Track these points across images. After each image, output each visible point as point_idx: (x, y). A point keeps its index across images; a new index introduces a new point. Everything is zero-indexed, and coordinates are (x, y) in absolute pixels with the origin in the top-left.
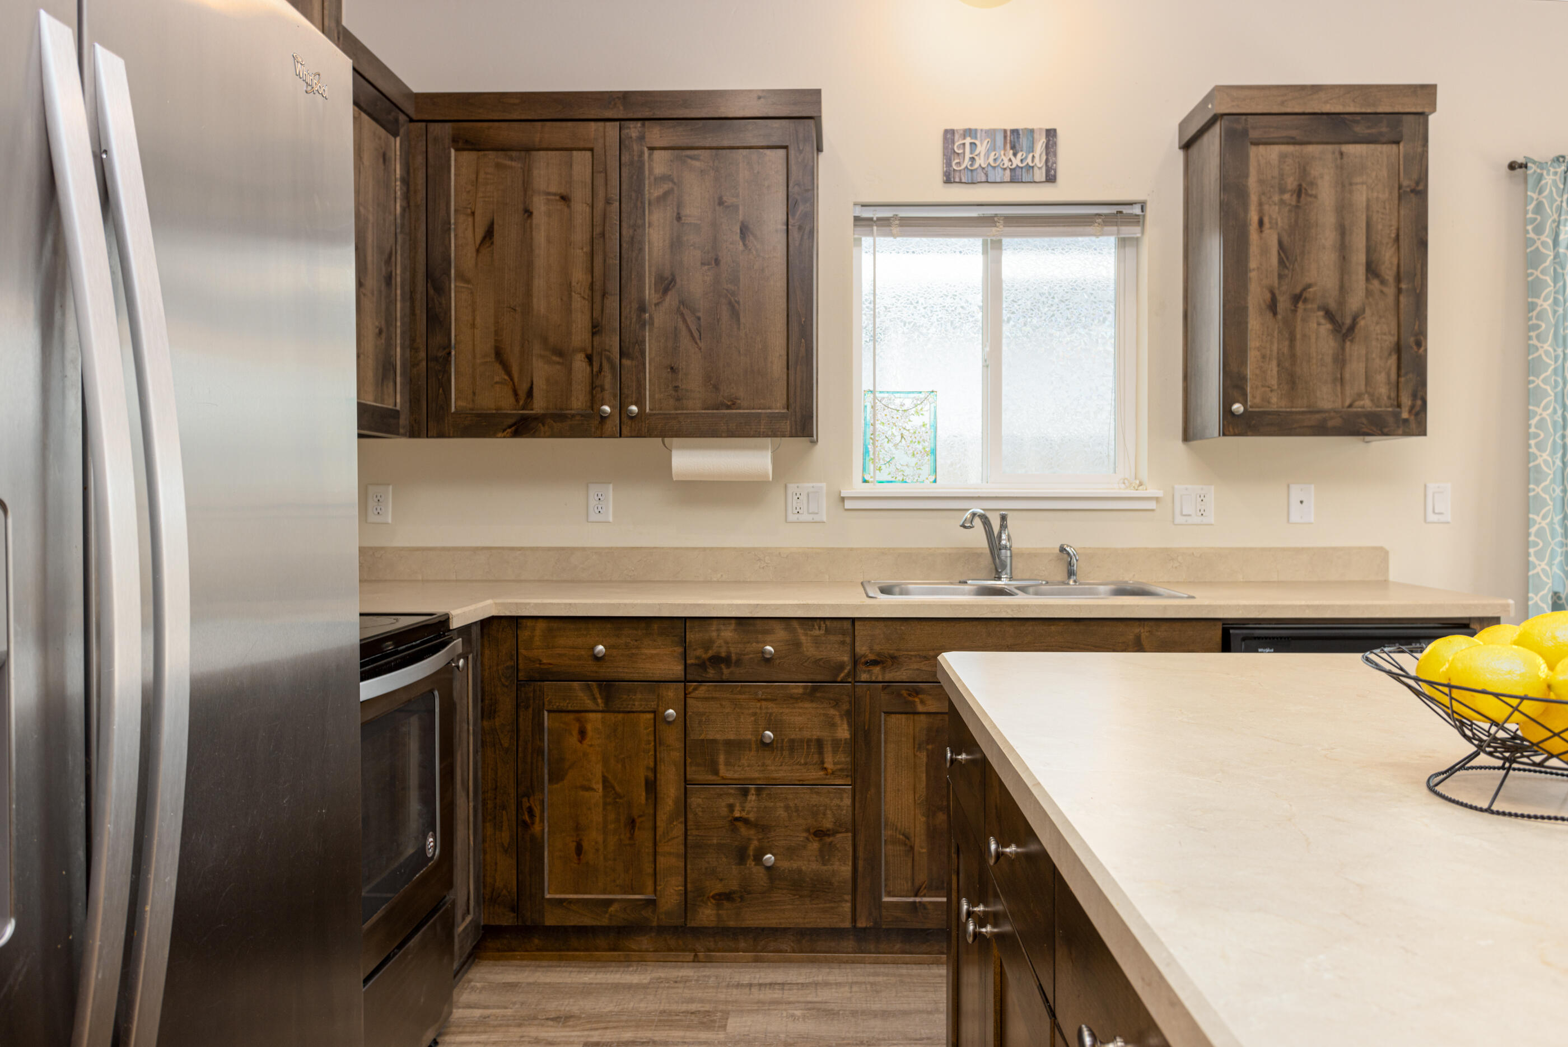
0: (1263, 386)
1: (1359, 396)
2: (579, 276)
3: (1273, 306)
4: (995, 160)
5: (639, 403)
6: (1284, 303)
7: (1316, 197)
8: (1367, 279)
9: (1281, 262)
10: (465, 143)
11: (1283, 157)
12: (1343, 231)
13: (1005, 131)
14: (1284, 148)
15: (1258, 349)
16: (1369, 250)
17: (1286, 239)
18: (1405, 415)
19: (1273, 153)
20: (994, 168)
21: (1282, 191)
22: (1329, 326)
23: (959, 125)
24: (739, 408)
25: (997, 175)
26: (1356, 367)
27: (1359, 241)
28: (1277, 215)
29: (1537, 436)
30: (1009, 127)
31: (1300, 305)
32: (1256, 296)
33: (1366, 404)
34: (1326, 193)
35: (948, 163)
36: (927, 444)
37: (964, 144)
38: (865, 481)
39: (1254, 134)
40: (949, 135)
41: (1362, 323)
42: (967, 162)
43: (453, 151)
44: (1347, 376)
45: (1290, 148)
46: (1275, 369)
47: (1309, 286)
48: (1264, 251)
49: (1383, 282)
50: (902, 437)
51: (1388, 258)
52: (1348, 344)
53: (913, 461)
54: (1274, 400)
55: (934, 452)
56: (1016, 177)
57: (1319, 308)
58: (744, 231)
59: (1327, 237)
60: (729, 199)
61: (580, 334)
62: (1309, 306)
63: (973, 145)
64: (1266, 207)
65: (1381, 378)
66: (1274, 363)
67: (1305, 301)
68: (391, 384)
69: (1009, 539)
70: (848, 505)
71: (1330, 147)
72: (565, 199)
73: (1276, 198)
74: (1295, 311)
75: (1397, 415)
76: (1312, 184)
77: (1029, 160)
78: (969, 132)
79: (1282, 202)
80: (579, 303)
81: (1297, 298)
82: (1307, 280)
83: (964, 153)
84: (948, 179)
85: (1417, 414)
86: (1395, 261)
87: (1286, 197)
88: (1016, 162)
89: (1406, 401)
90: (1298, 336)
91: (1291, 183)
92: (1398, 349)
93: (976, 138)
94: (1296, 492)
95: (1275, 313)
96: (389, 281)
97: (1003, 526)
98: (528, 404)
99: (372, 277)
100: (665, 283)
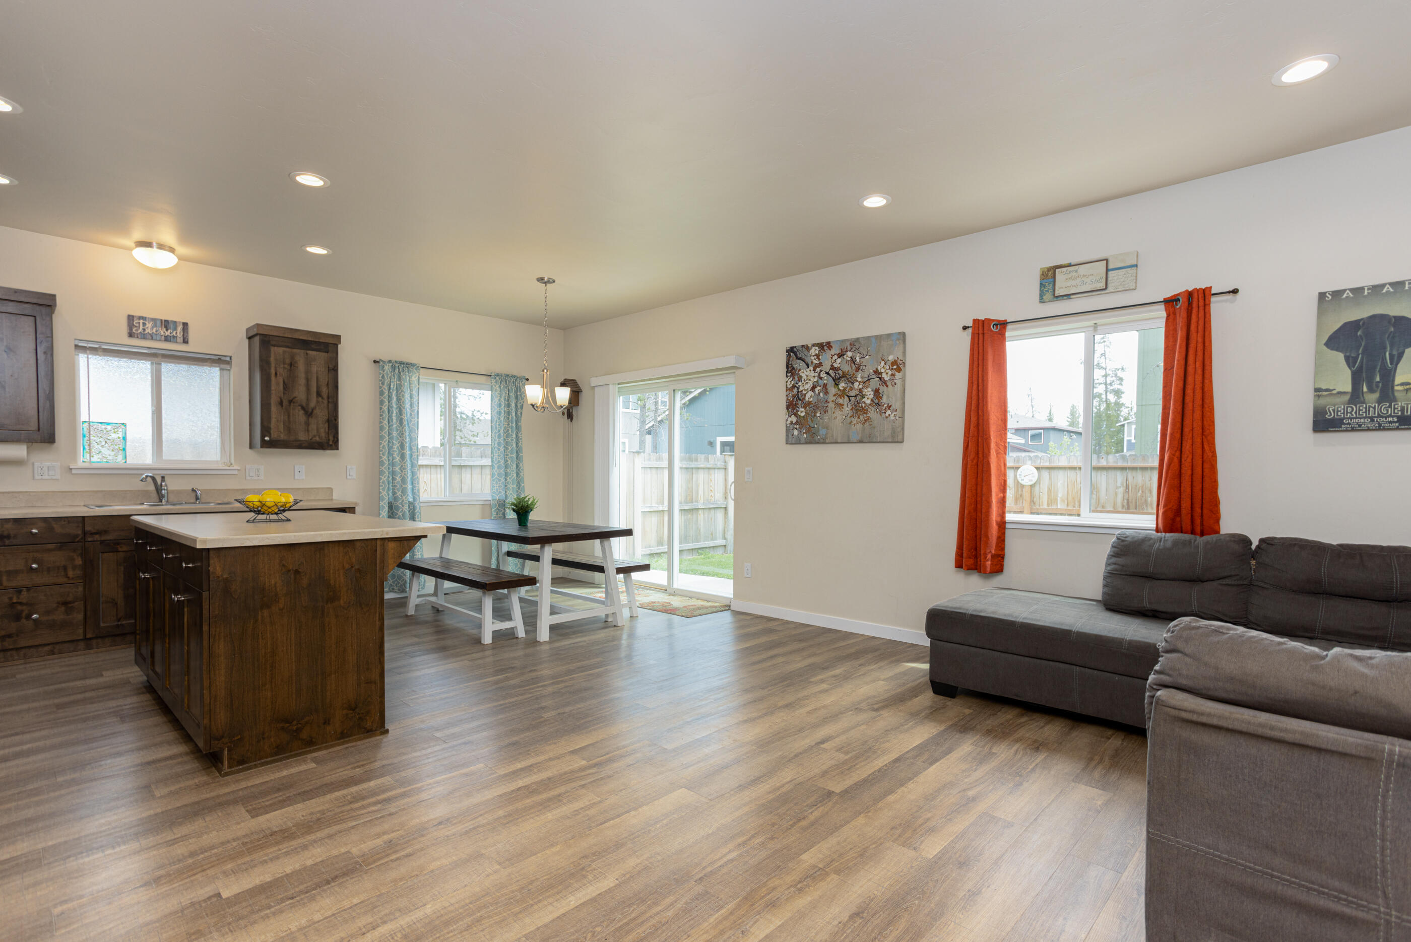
0: (277, 431)
1: (314, 436)
3: (281, 403)
4: (156, 331)
6: (285, 403)
7: (297, 367)
8: (317, 397)
9: (284, 389)
11: (284, 352)
12: (308, 380)
13: (161, 320)
14: (285, 349)
15: (275, 418)
16: (318, 387)
17: (286, 381)
18: (331, 443)
19: (281, 350)
20: (156, 334)
21: (284, 363)
22: (303, 412)
23: (136, 313)
25: (157, 337)
26: (313, 426)
27: (314, 384)
28: (282, 372)
29: (382, 451)
30: (164, 318)
31: (292, 404)
32: (274, 400)
33: (317, 439)
34: (301, 366)
35: (130, 329)
36: (120, 446)
37: (139, 323)
38: (84, 462)
39: (273, 343)
40: (131, 317)
41: (315, 412)
42: (141, 330)
44: (310, 429)
45: (287, 349)
46: (282, 426)
47: (295, 397)
48: (278, 384)
49: (323, 398)
50: (106, 442)
51: (324, 391)
52: (310, 419)
53: (113, 453)
54: (282, 436)
55: (124, 449)
56: (167, 339)
57: (299, 405)
59: (302, 381)
62: (295, 404)
63: (144, 324)
64: (278, 369)
65: (322, 430)
66: (282, 423)
67: (294, 402)
69: (166, 486)
70: (74, 472)
71: (302, 351)
73: (282, 366)
74: (290, 406)
75: (328, 443)
76: (296, 362)
77: (174, 333)
78: (142, 318)
79: (284, 368)
81: (291, 402)
82: (294, 395)
83: (139, 326)
84: (131, 335)
85: (335, 443)
86: (327, 391)
87: (286, 366)
88: (168, 333)
89: (331, 438)
90: (291, 415)
91: (288, 361)
92: (328, 421)
93: (146, 321)
94: (297, 468)
95: (282, 406)
97: (163, 481)
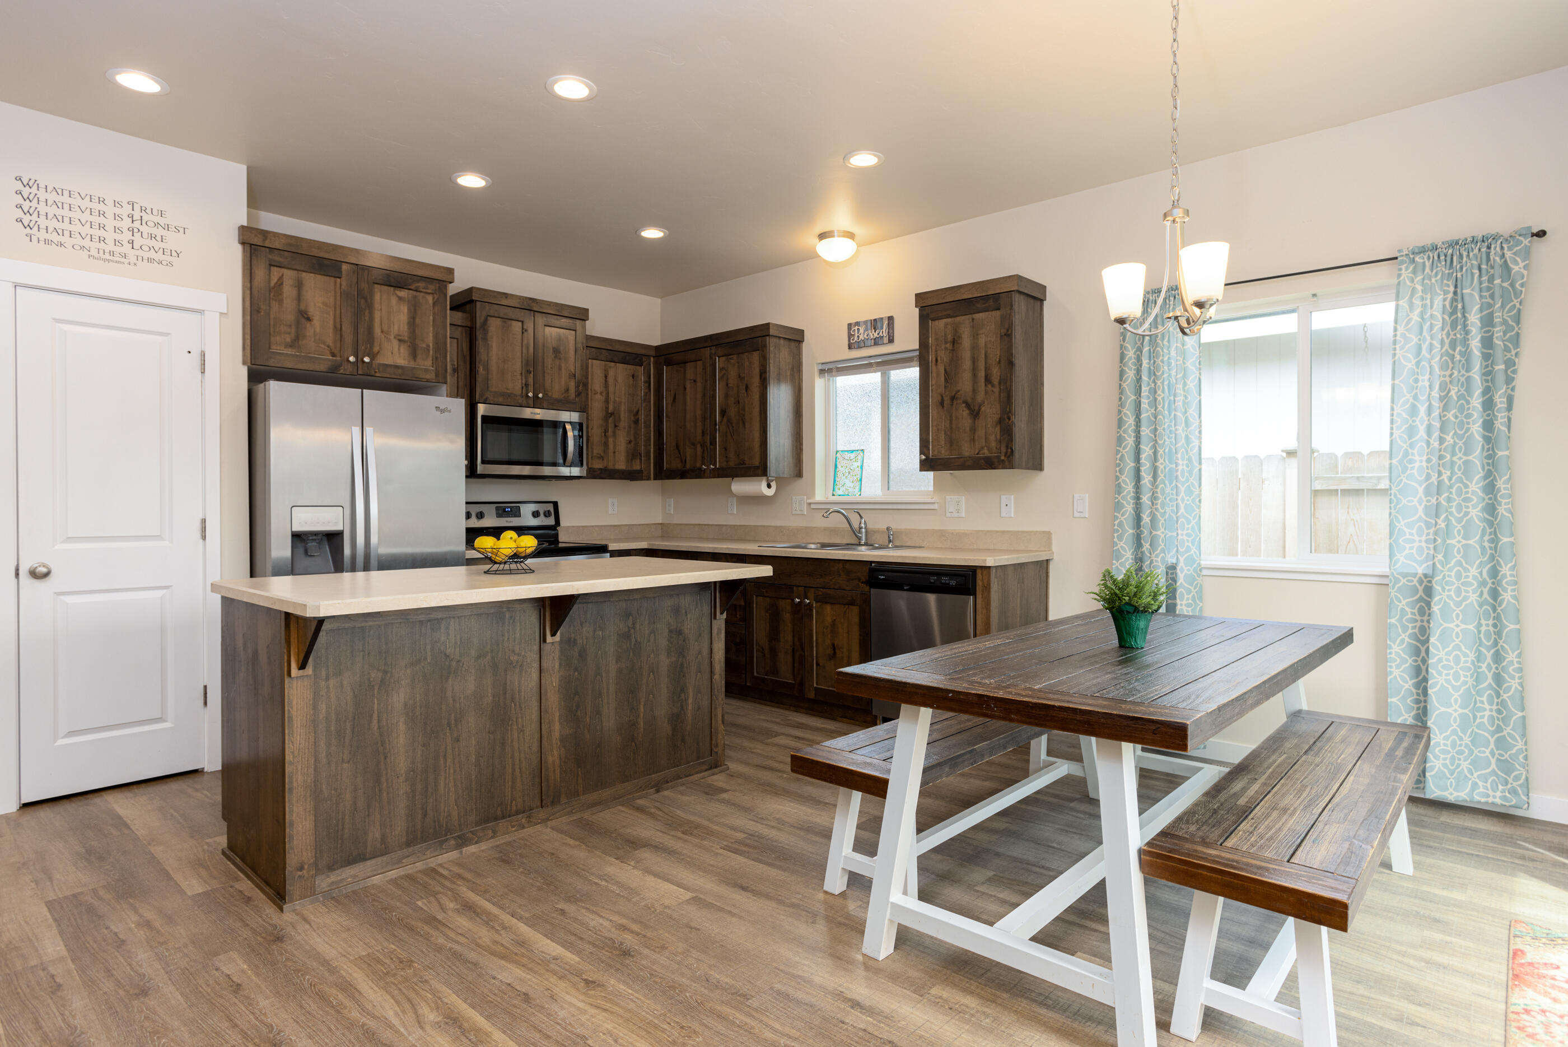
0: (938, 445)
1: (982, 448)
2: (699, 412)
3: (942, 403)
4: (867, 336)
5: (715, 464)
6: (947, 401)
7: (961, 344)
8: (986, 385)
9: (946, 379)
10: (668, 363)
11: (946, 325)
12: (974, 360)
13: (871, 321)
14: (946, 321)
15: (936, 426)
16: (987, 369)
17: (948, 368)
18: (1003, 458)
19: (941, 323)
20: (867, 339)
21: (946, 343)
22: (967, 411)
23: (853, 321)
25: (869, 343)
26: (981, 433)
27: (981, 365)
28: (944, 356)
30: (873, 318)
31: (955, 401)
32: (933, 398)
33: (986, 452)
34: (966, 342)
35: (849, 340)
37: (855, 330)
38: (833, 495)
39: (932, 316)
40: (850, 325)
41: (983, 409)
42: (856, 339)
43: (666, 367)
44: (976, 438)
45: (949, 320)
46: (943, 436)
47: (959, 391)
48: (938, 375)
49: (993, 386)
50: (849, 473)
51: (996, 373)
52: (977, 420)
53: (851, 485)
54: (943, 452)
55: (861, 480)
56: (877, 342)
57: (963, 402)
58: (747, 388)
59: (967, 364)
60: (742, 375)
61: (699, 437)
62: (959, 401)
64: (939, 352)
65: (992, 438)
66: (943, 433)
67: (957, 399)
68: (638, 461)
70: (813, 506)
71: (967, 317)
72: (695, 381)
73: (943, 347)
74: (952, 405)
75: (998, 457)
76: (960, 337)
77: (881, 334)
78: (857, 324)
79: (946, 349)
80: (699, 424)
81: (953, 398)
82: (959, 388)
83: (855, 334)
84: (850, 347)
85: (1009, 457)
86: (999, 374)
87: (948, 345)
88: (876, 335)
89: (1003, 450)
90: (954, 418)
91: (950, 337)
92: (1000, 421)
93: (860, 326)
94: (1004, 502)
95: (943, 407)
96: (636, 422)
97: (861, 517)
98: (685, 466)
99: (624, 422)
100: (723, 413)
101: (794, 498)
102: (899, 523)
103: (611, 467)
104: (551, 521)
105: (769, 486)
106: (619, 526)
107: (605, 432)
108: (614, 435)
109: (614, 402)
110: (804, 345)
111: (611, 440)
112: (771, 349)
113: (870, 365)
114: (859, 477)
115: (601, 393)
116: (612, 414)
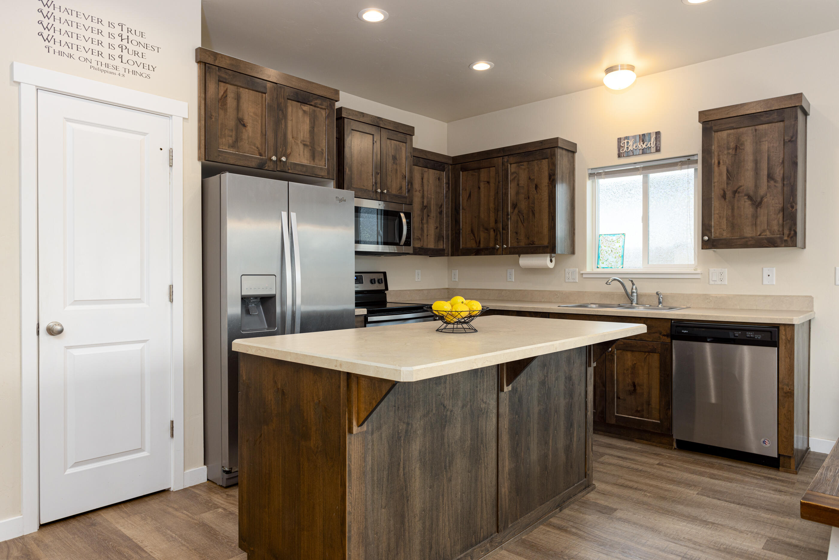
0: (720, 229)
1: (764, 231)
2: (492, 205)
3: (724, 196)
4: (636, 147)
5: (507, 245)
6: (729, 194)
7: (744, 149)
8: (768, 181)
9: (728, 178)
10: (464, 169)
11: (729, 135)
12: (756, 162)
13: (640, 135)
14: (729, 131)
15: (718, 214)
16: (769, 169)
17: (730, 169)
18: (786, 238)
19: (724, 134)
20: (636, 150)
21: (728, 149)
22: (750, 202)
23: (622, 136)
24: (535, 245)
25: (637, 152)
26: (763, 219)
27: (764, 166)
28: (726, 159)
30: (641, 133)
31: (737, 195)
32: (716, 192)
33: (768, 234)
34: (749, 147)
35: (619, 150)
37: (624, 142)
38: (598, 268)
39: (715, 128)
40: (619, 140)
41: (765, 200)
42: (625, 149)
43: (461, 172)
44: (758, 223)
45: (732, 131)
46: (725, 222)
47: (741, 186)
48: (720, 174)
50: (612, 251)
51: (778, 172)
52: (759, 209)
53: (615, 260)
54: (725, 234)
55: (623, 256)
56: (644, 152)
57: (746, 195)
58: (536, 187)
59: (749, 165)
60: (532, 177)
61: (492, 224)
62: (740, 195)
63: (628, 142)
64: (721, 156)
65: (775, 223)
66: (725, 219)
67: (739, 193)
68: (442, 242)
70: (584, 276)
71: (750, 128)
72: (488, 182)
73: (726, 152)
74: (734, 197)
75: (781, 238)
76: (742, 144)
77: (649, 145)
78: (627, 138)
79: (728, 153)
80: (492, 214)
81: (735, 192)
82: (740, 184)
83: (624, 146)
84: (619, 156)
85: (792, 237)
86: (782, 172)
87: (730, 151)
88: (644, 146)
89: (786, 232)
90: (736, 208)
91: (732, 145)
92: (783, 210)
93: (629, 140)
94: (766, 271)
95: (725, 199)
96: (441, 213)
97: (633, 284)
98: (479, 246)
99: (433, 214)
100: (514, 206)
101: (567, 270)
102: (665, 289)
103: (425, 246)
104: (382, 287)
105: (551, 261)
106: (422, 290)
107: (422, 220)
108: (427, 222)
109: (427, 198)
110: (577, 155)
111: (425, 226)
112: (559, 157)
113: (637, 169)
114: (621, 254)
115: (420, 191)
116: (426, 207)
